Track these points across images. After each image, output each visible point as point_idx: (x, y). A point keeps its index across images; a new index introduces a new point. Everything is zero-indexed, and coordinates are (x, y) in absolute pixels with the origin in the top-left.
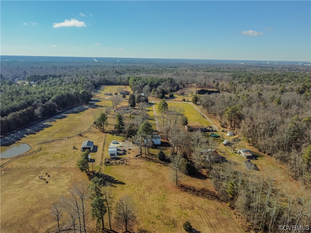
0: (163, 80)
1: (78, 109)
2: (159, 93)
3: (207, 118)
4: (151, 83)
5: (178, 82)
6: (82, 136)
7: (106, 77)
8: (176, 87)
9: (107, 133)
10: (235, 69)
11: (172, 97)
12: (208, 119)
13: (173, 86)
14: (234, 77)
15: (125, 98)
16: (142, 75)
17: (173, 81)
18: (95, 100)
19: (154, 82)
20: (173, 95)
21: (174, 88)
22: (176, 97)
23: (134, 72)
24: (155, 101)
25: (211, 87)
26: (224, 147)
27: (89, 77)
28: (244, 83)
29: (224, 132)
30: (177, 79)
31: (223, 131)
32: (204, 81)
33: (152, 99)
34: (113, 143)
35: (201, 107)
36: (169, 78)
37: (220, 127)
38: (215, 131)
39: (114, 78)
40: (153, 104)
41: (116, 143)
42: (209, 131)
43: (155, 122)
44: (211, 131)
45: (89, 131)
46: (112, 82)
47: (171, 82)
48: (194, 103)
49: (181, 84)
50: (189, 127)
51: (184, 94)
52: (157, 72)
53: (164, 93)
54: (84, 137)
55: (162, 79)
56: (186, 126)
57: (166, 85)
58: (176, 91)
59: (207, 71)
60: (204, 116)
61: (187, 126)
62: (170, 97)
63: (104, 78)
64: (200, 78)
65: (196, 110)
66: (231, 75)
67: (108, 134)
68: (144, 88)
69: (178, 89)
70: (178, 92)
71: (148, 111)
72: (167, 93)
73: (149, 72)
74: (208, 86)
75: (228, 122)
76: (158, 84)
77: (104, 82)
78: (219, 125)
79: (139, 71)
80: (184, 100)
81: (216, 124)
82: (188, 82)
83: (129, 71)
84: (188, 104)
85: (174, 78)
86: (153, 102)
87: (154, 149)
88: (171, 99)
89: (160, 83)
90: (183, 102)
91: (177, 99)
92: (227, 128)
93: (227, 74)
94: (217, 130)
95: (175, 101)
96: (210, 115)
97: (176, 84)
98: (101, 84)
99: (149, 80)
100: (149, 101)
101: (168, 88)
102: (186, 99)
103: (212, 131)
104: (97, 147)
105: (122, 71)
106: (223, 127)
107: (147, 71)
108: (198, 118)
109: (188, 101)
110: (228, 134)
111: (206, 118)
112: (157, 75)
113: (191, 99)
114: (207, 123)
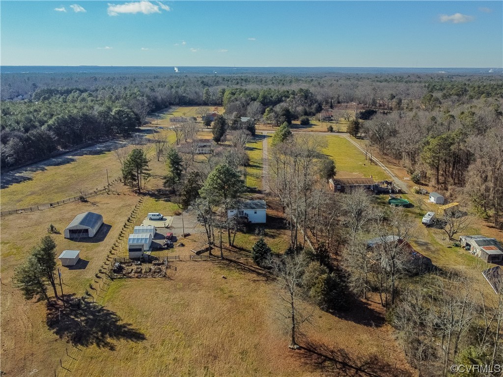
0: (290, 93)
1: (104, 147)
2: (279, 116)
3: (380, 164)
4: (265, 97)
5: (319, 98)
6: (86, 201)
7: (181, 91)
8: (315, 106)
9: (145, 194)
10: (432, 78)
11: (306, 124)
12: (382, 167)
13: (310, 106)
14: (432, 89)
15: (208, 127)
16: (250, 87)
17: (310, 95)
18: (148, 130)
19: (272, 97)
20: (308, 120)
21: (312, 109)
22: (315, 125)
23: (238, 83)
24: (270, 131)
25: (386, 107)
26: (426, 231)
27: (147, 90)
28: (456, 97)
29: (421, 193)
30: (318, 93)
31: (418, 192)
32: (372, 97)
33: (264, 128)
34: (151, 219)
35: (367, 142)
36: (301, 90)
37: (412, 183)
38: (400, 192)
39: (196, 93)
40: (264, 137)
41: (158, 217)
42: (386, 192)
43: (261, 172)
44: (390, 191)
45: (107, 191)
46: (192, 100)
47: (306, 97)
48: (353, 135)
49: (326, 103)
50: (337, 182)
51: (332, 120)
52: (282, 82)
53: (289, 116)
54: (89, 204)
55: (288, 92)
56: (331, 180)
57: (294, 102)
58: (314, 115)
59: (377, 81)
60: (374, 159)
61: (334, 180)
62: (301, 124)
63: (177, 92)
64: (364, 91)
65: (356, 148)
66: (425, 86)
67: (147, 197)
68: (249, 108)
69: (319, 109)
70: (320, 115)
71: (252, 149)
72: (296, 118)
73: (266, 82)
74: (380, 106)
75: (430, 172)
76: (279, 101)
77: (177, 100)
78: (408, 179)
79: (246, 82)
80: (331, 130)
81: (400, 175)
82: (341, 98)
83: (228, 81)
84: (338, 137)
85: (312, 90)
86: (265, 133)
87: (247, 235)
88: (304, 128)
89: (283, 98)
90: (329, 133)
91: (315, 128)
92: (426, 185)
93: (417, 84)
94: (404, 189)
95: (312, 131)
96: (385, 157)
97: (316, 102)
98: (171, 104)
99: (261, 94)
100: (258, 132)
101: (300, 109)
102: (335, 128)
103: (393, 192)
104: (109, 227)
105: (214, 82)
106: (417, 182)
107: (261, 81)
108: (361, 163)
109: (339, 132)
110: (432, 200)
111: (376, 165)
112: (280, 86)
113: (344, 128)
114: (380, 173)
